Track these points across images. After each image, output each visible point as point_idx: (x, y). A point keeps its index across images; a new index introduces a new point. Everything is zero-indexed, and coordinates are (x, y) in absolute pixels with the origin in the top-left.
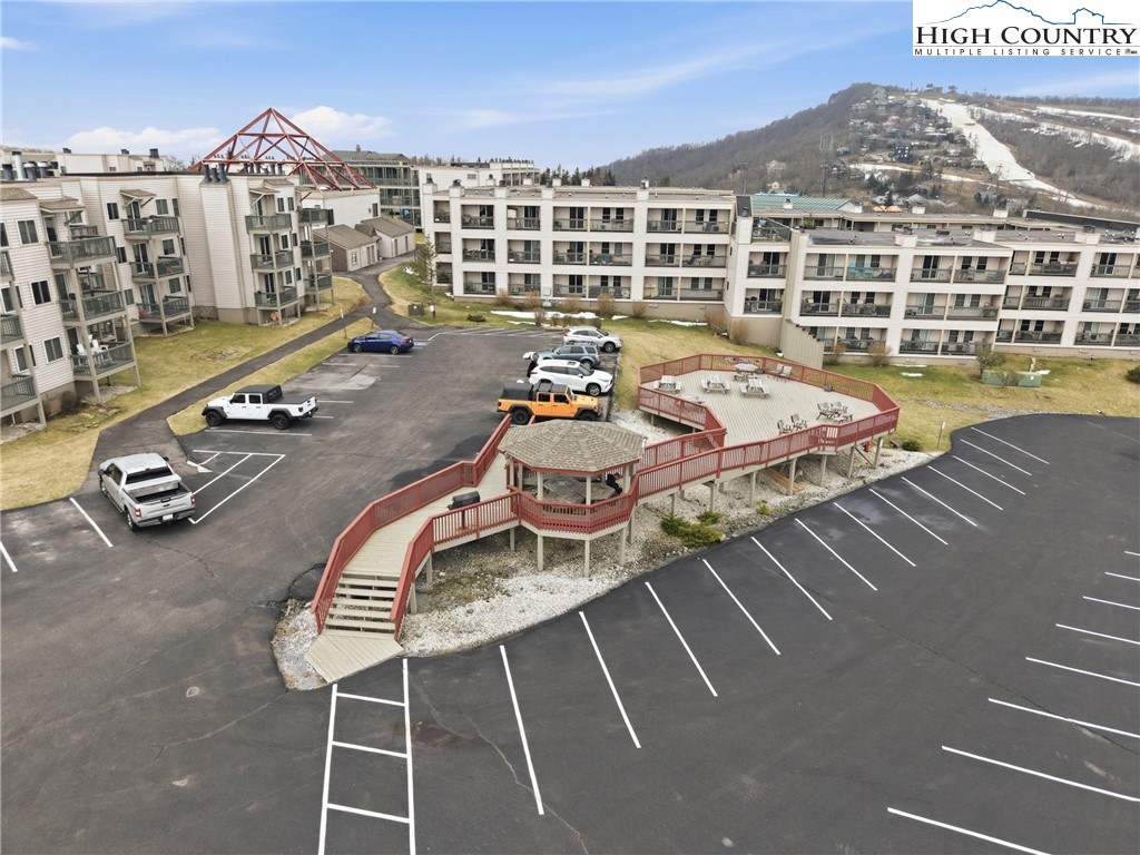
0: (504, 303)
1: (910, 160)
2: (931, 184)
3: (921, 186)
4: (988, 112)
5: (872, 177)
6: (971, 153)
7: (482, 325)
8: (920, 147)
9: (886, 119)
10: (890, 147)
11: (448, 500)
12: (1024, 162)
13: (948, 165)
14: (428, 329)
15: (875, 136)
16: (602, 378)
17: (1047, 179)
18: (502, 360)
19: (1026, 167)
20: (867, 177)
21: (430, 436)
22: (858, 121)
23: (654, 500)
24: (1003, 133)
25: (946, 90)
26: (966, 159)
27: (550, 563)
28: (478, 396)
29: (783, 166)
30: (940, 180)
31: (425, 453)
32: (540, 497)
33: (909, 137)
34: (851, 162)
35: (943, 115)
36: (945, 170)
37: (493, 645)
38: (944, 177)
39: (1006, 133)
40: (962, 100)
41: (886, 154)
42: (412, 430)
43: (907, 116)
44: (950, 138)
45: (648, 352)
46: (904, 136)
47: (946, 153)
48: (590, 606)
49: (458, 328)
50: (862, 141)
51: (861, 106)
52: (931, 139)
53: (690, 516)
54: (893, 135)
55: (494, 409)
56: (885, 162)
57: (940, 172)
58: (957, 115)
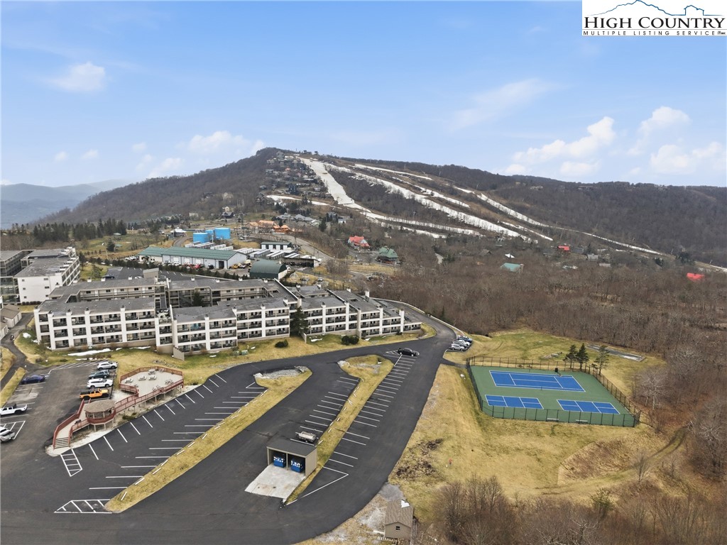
0: (73, 350)
1: (296, 193)
2: (307, 207)
3: (301, 209)
4: (333, 167)
5: (278, 204)
6: (325, 189)
7: (66, 363)
8: (302, 186)
9: (284, 170)
10: (287, 186)
11: (74, 422)
12: (349, 194)
13: (315, 196)
14: (46, 368)
15: (279, 180)
16: (109, 382)
17: (360, 203)
18: (77, 379)
19: (350, 197)
20: (275, 204)
21: (63, 408)
22: (271, 170)
23: (121, 413)
24: (340, 178)
25: (313, 153)
26: (323, 194)
27: (97, 430)
28: (73, 393)
29: (231, 196)
30: (311, 204)
31: (62, 414)
32: (94, 418)
33: (296, 180)
34: (268, 194)
35: (311, 168)
36: (313, 199)
37: (88, 444)
38: (314, 203)
39: (341, 179)
40: (321, 159)
41: (285, 190)
42: (57, 408)
43: (295, 168)
44: (315, 181)
45: (127, 365)
46: (293, 180)
47: (314, 190)
48: (105, 436)
49: (58, 366)
50: (273, 182)
51: (271, 161)
52: (307, 182)
53: (129, 414)
54: (288, 179)
55: (78, 397)
56: (286, 195)
57: (311, 201)
58: (318, 168)
